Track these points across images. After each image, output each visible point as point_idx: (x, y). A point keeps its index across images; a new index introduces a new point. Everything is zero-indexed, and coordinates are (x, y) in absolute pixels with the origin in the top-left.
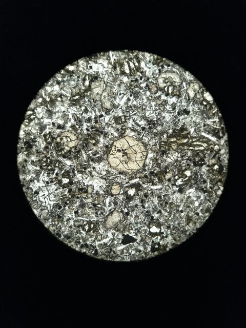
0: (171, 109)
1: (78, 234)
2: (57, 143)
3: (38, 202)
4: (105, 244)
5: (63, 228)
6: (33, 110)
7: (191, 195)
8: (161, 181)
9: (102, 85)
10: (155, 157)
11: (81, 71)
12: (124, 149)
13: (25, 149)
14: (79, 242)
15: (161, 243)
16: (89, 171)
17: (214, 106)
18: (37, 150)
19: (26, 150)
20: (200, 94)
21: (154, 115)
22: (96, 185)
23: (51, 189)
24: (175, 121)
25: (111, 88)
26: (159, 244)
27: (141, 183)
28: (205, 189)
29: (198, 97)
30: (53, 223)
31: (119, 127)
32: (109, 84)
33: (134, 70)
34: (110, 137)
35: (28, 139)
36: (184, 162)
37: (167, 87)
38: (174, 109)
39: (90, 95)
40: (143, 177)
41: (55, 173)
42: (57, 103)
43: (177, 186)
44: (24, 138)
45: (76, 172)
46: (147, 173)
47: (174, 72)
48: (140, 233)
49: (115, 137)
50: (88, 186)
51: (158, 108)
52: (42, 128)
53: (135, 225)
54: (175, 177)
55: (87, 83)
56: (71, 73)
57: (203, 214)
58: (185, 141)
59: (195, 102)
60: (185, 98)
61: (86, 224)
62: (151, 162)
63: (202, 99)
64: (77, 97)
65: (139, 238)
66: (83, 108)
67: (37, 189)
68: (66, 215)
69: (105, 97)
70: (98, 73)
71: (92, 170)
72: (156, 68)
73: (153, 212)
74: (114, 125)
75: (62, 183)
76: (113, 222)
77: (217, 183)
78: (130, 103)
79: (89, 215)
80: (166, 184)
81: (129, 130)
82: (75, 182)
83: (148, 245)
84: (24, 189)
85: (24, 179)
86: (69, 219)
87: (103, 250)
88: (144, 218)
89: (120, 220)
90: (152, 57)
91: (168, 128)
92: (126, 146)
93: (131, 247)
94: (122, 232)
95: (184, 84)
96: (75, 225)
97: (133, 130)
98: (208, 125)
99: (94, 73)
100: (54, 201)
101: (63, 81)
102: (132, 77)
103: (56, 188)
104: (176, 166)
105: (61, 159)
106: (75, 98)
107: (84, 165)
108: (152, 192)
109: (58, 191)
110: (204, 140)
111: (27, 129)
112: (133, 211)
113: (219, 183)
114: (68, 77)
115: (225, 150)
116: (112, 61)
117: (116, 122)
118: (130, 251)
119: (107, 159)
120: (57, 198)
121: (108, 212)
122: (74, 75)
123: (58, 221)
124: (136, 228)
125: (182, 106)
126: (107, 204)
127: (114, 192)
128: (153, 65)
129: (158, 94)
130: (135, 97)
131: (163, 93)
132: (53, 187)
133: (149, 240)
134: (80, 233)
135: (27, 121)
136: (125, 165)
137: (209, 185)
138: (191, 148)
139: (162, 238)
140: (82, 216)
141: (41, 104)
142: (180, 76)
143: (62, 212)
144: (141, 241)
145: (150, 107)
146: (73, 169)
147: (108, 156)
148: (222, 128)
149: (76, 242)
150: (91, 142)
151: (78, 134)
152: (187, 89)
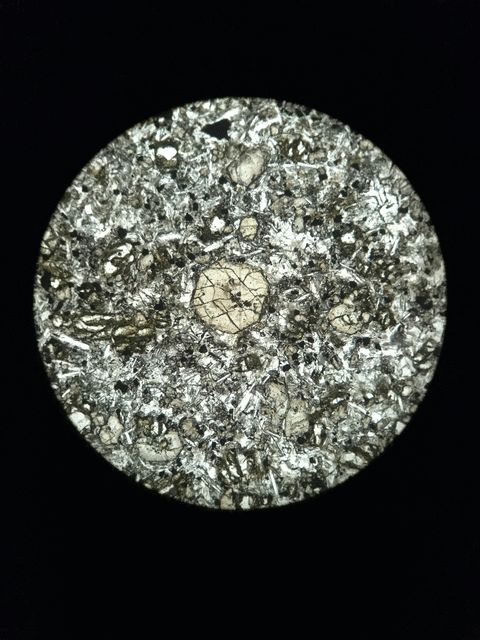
0: (152, 390)
1: (316, 134)
2: (368, 310)
3: (400, 192)
4: (262, 118)
5: (347, 144)
6: (419, 370)
7: (101, 226)
8: (162, 249)
9: (289, 428)
10: (176, 296)
11: (331, 452)
12: (238, 309)
13: (431, 295)
14: (314, 118)
15: (152, 128)
16: (304, 259)
17: (69, 401)
18: (406, 293)
19: (428, 292)
20: (97, 424)
21: (185, 376)
22: (290, 233)
23: (375, 220)
24: (142, 369)
25: (271, 424)
26: (158, 125)
27: (200, 244)
28: (74, 239)
29: (101, 419)
30: (366, 154)
31: (251, 350)
32: (275, 431)
33: (229, 460)
34: (266, 330)
35: (426, 315)
36: (119, 291)
37: (163, 431)
38: (146, 392)
39: (310, 407)
40: (198, 254)
41: (369, 251)
42: (372, 387)
43: (129, 241)
44: (434, 316)
45: (329, 257)
46: (190, 265)
47: (151, 463)
48: (195, 145)
49: (256, 330)
50: (304, 230)
51: (178, 391)
52: (399, 338)
53: (206, 159)
54: (135, 259)
55: (318, 430)
56: (351, 447)
57: (74, 190)
58: (119, 331)
59: (106, 407)
60: (127, 413)
61: (302, 154)
62: (183, 285)
63: (93, 415)
64: (335, 402)
65: (198, 134)
66: (322, 381)
67: (403, 219)
68: (344, 171)
69: (282, 405)
70: (299, 451)
71: (297, 264)
72: (187, 468)
73: (172, 187)
74: (260, 352)
75: (355, 234)
76: (250, 161)
77: (52, 253)
78: (232, 395)
79: (298, 173)
80: (150, 244)
81: (230, 344)
82: (329, 236)
83: (178, 123)
84: (426, 216)
85: (428, 236)
86: (336, 163)
87: (266, 107)
88: (190, 175)
89: (236, 167)
90: (196, 488)
91: (156, 354)
92: (234, 314)
93: (211, 116)
94: (231, 144)
95: (130, 441)
96: (325, 151)
97: (223, 346)
98: (78, 365)
99: (306, 450)
100: (369, 197)
101: (364, 431)
102: (232, 447)
103: (366, 223)
104: (135, 280)
105: (360, 281)
106: (339, 399)
107: (313, 271)
108: (177, 226)
109: (362, 217)
110: (83, 336)
111: (430, 334)
112: (213, 187)
113: (48, 252)
114: (356, 438)
115: (40, 318)
116: (272, 476)
117: (258, 358)
118: (213, 108)
119: (269, 286)
120: (362, 204)
121: (261, 181)
122: (344, 443)
123: (357, 158)
124: (204, 154)
125: (131, 398)
126: (263, 197)
127: (252, 222)
128: (192, 474)
129: (180, 417)
130: (224, 409)
131: (170, 421)
132: (371, 224)
133: (176, 131)
134: (313, 137)
135: (429, 350)
136: (233, 276)
137: (67, 247)
138: (107, 318)
139: (151, 137)
140: (311, 172)
141: (404, 384)
142: (138, 455)
143: (351, 177)
144: (193, 129)
145: (193, 392)
146: (334, 262)
147: (269, 292)
148: (49, 362)
149: (321, 119)
150: (302, 317)
151: (328, 331)
152: (123, 431)
